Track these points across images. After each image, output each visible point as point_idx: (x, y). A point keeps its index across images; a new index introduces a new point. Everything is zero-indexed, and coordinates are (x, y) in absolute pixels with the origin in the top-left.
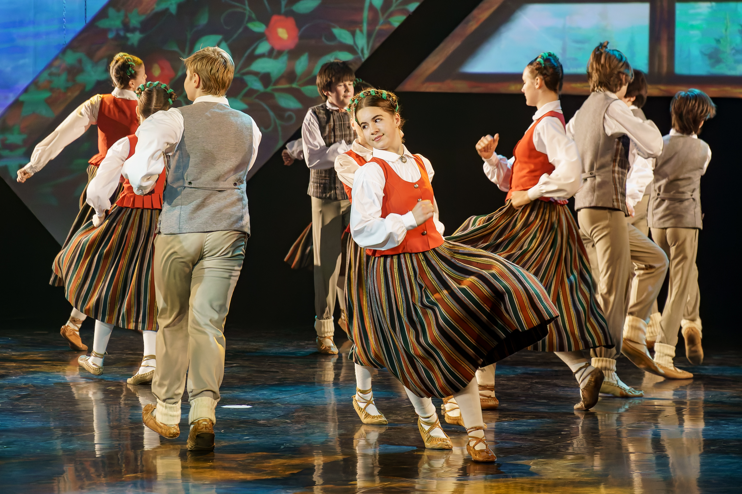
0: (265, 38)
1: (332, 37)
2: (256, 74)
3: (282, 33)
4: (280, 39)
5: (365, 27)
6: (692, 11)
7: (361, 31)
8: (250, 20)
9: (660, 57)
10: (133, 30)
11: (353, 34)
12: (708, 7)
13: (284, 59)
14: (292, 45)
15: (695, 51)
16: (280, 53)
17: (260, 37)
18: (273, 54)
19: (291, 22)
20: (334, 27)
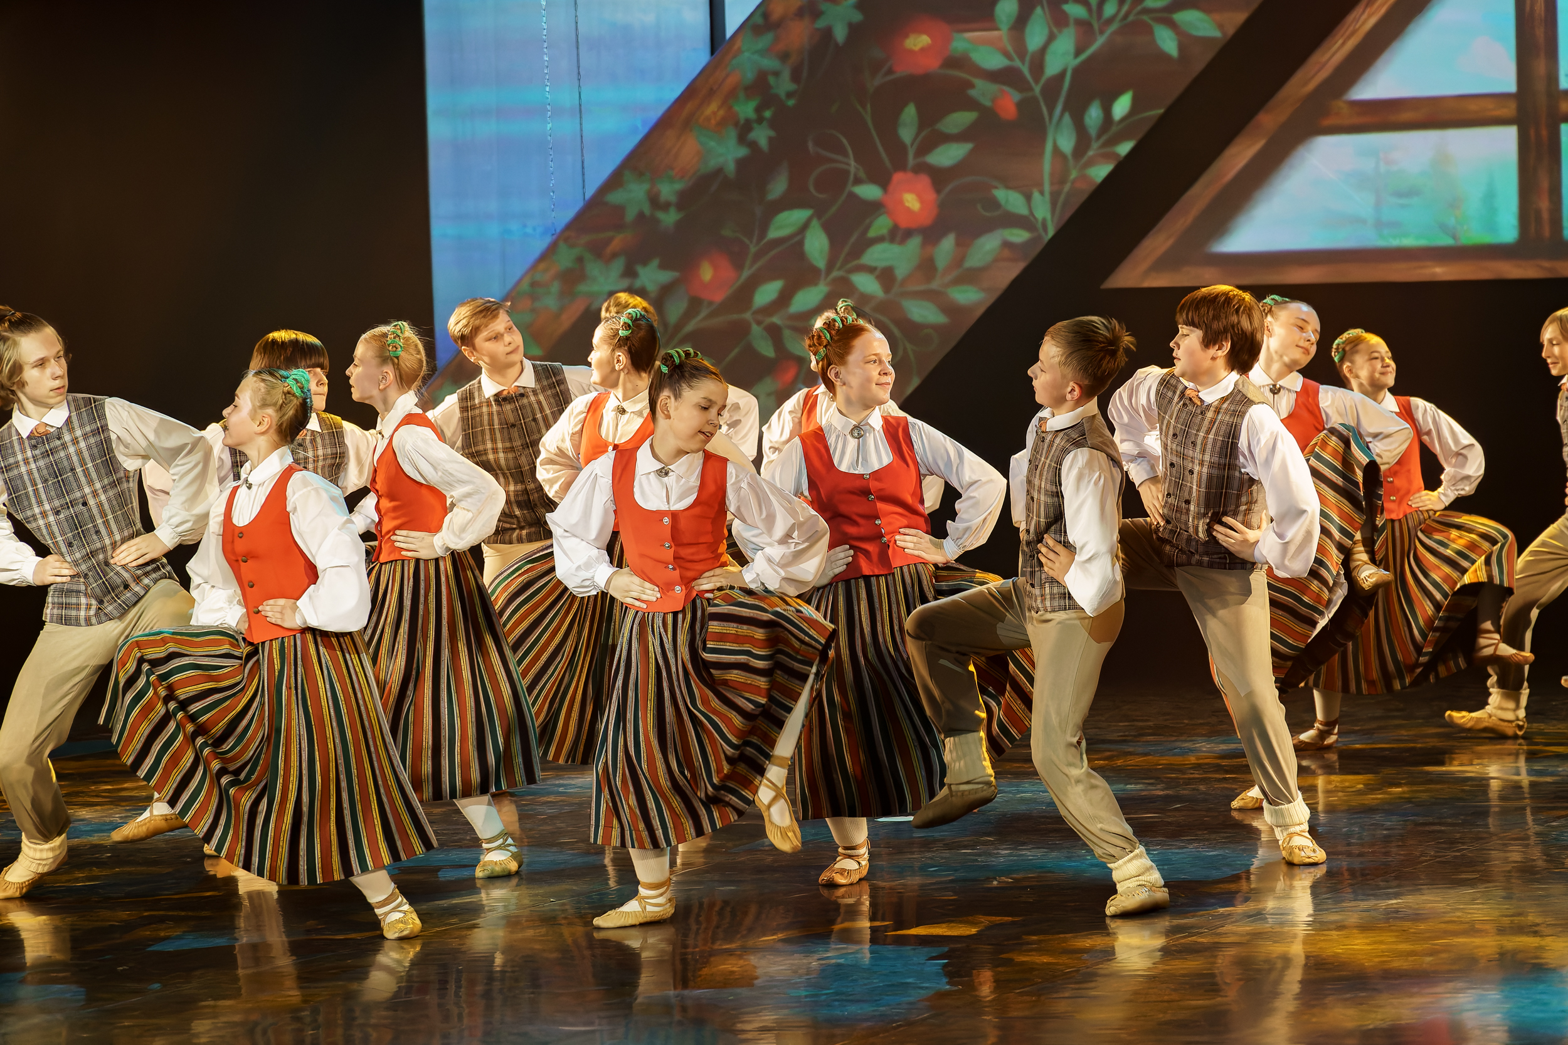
0: (882, 209)
1: (995, 204)
2: (870, 270)
3: (911, 201)
4: (908, 209)
5: (1047, 187)
7: (1042, 193)
8: (858, 181)
9: (1539, 214)
10: (666, 207)
11: (1028, 198)
13: (915, 243)
14: (927, 220)
16: (908, 234)
17: (874, 208)
18: (897, 235)
19: (924, 181)
20: (996, 188)
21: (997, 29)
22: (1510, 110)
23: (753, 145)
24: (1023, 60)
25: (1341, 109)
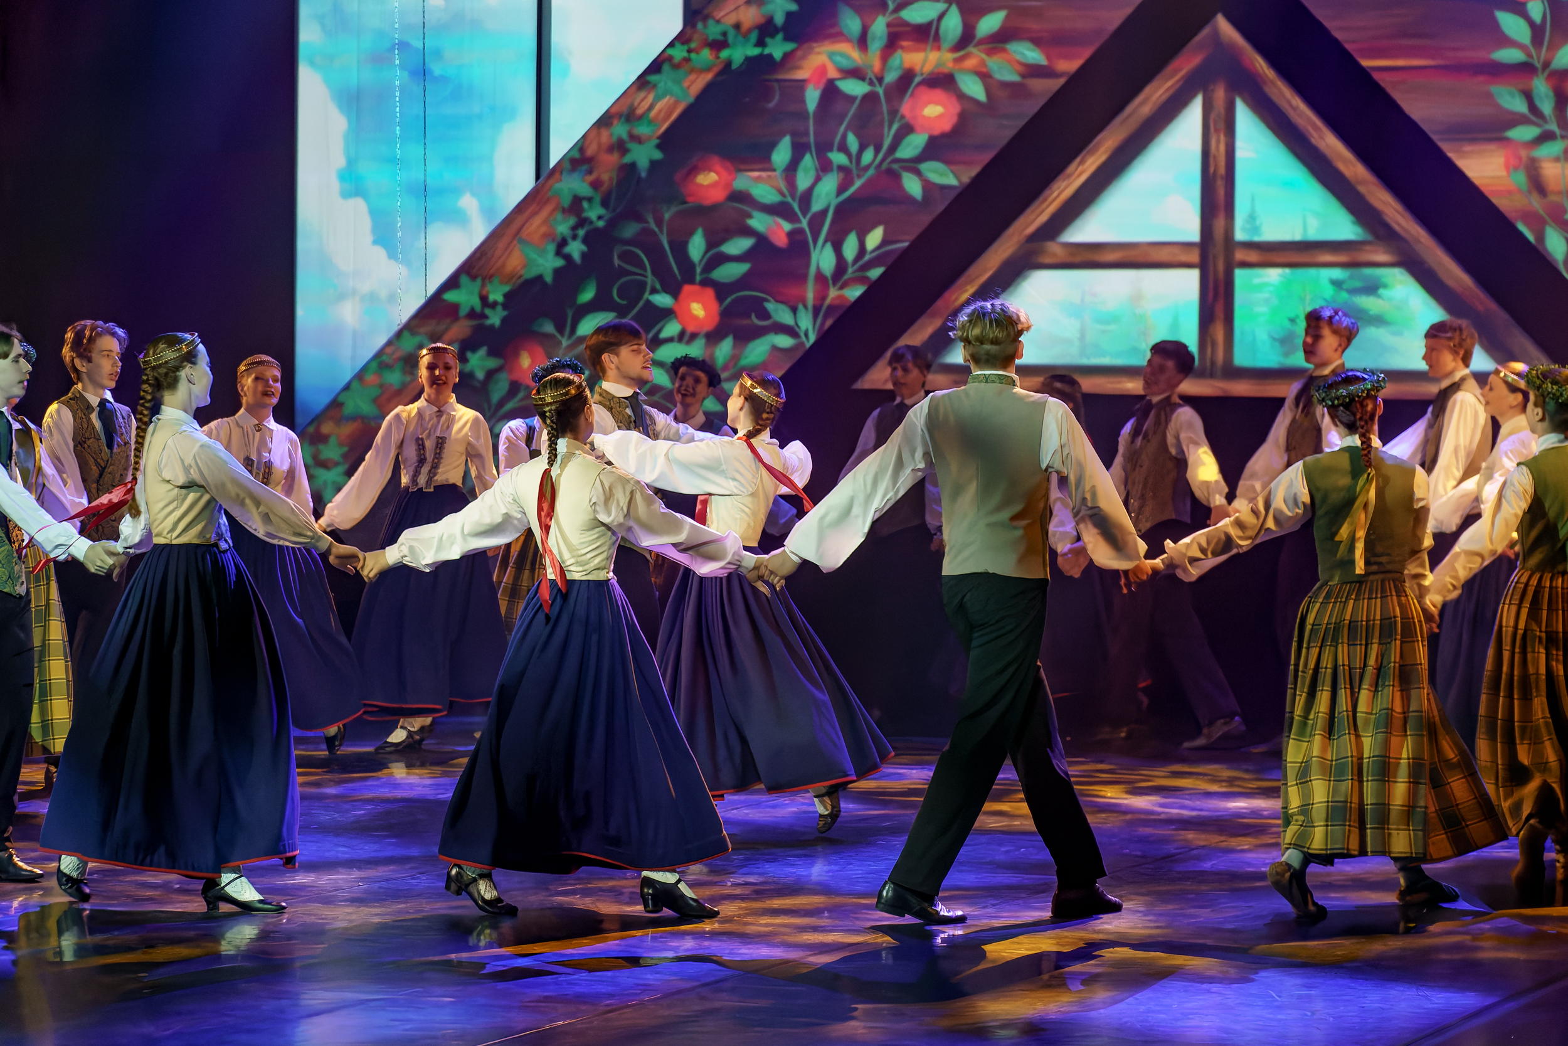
0: (673, 315)
1: (765, 315)
3: (697, 310)
4: (696, 318)
5: (810, 303)
6: (1256, 281)
7: (805, 307)
8: (654, 291)
9: (1214, 344)
10: (493, 305)
11: (794, 310)
12: (1280, 275)
13: (700, 342)
14: (711, 325)
15: (1262, 336)
16: (693, 337)
17: (666, 314)
18: (684, 337)
19: (710, 293)
20: (767, 301)
21: (774, 170)
22: (1195, 257)
23: (568, 258)
24: (793, 197)
25: (1054, 249)
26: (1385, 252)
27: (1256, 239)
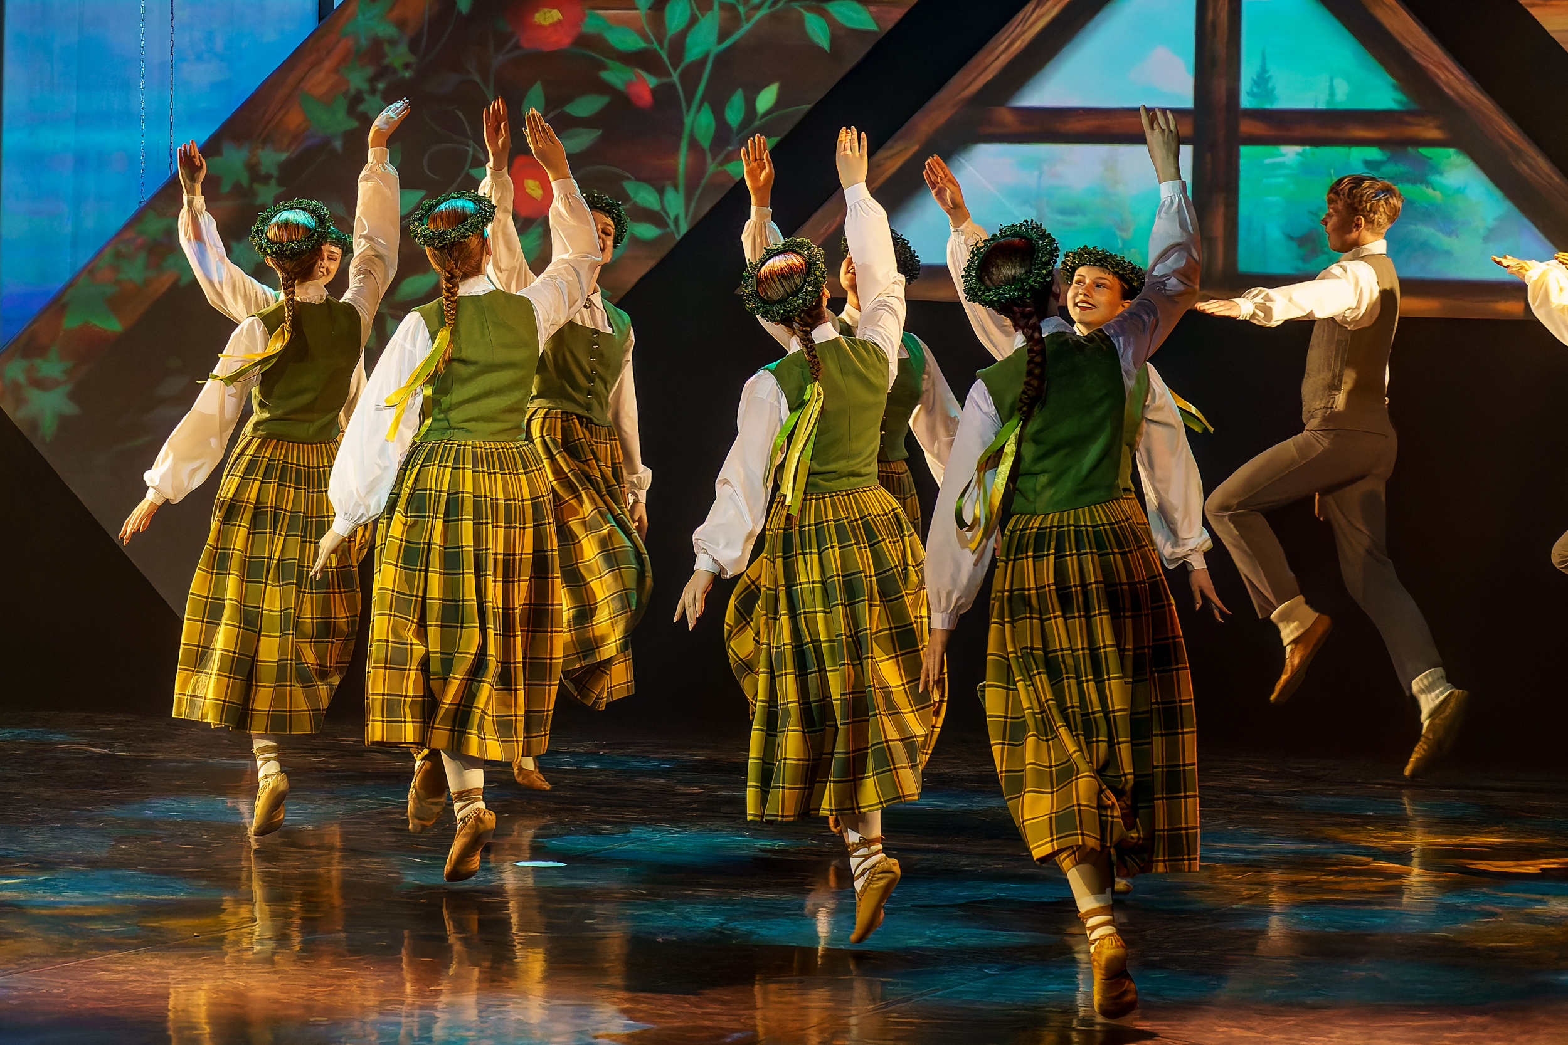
3: (533, 188)
4: (531, 199)
6: (1268, 161)
9: (1212, 242)
12: (1298, 154)
13: (535, 233)
15: (1275, 233)
16: (528, 223)
20: (627, 179)
21: (634, 8)
22: (1187, 128)
23: (363, 118)
25: (1004, 116)
26: (1439, 127)
27: (1268, 106)
